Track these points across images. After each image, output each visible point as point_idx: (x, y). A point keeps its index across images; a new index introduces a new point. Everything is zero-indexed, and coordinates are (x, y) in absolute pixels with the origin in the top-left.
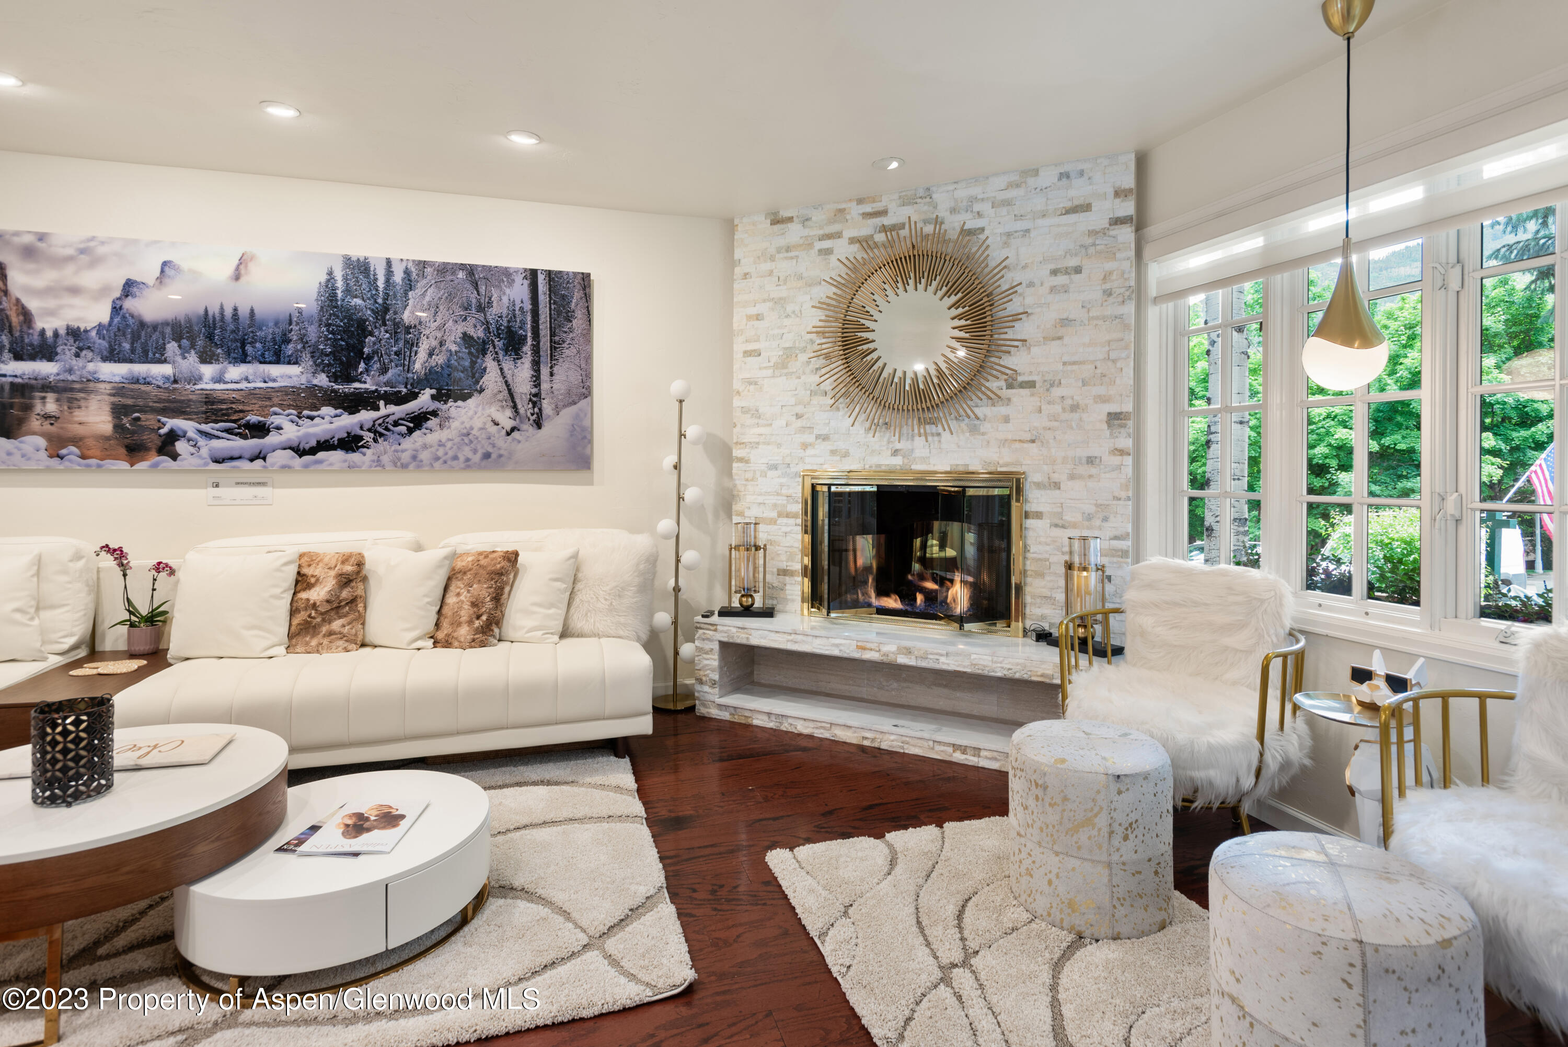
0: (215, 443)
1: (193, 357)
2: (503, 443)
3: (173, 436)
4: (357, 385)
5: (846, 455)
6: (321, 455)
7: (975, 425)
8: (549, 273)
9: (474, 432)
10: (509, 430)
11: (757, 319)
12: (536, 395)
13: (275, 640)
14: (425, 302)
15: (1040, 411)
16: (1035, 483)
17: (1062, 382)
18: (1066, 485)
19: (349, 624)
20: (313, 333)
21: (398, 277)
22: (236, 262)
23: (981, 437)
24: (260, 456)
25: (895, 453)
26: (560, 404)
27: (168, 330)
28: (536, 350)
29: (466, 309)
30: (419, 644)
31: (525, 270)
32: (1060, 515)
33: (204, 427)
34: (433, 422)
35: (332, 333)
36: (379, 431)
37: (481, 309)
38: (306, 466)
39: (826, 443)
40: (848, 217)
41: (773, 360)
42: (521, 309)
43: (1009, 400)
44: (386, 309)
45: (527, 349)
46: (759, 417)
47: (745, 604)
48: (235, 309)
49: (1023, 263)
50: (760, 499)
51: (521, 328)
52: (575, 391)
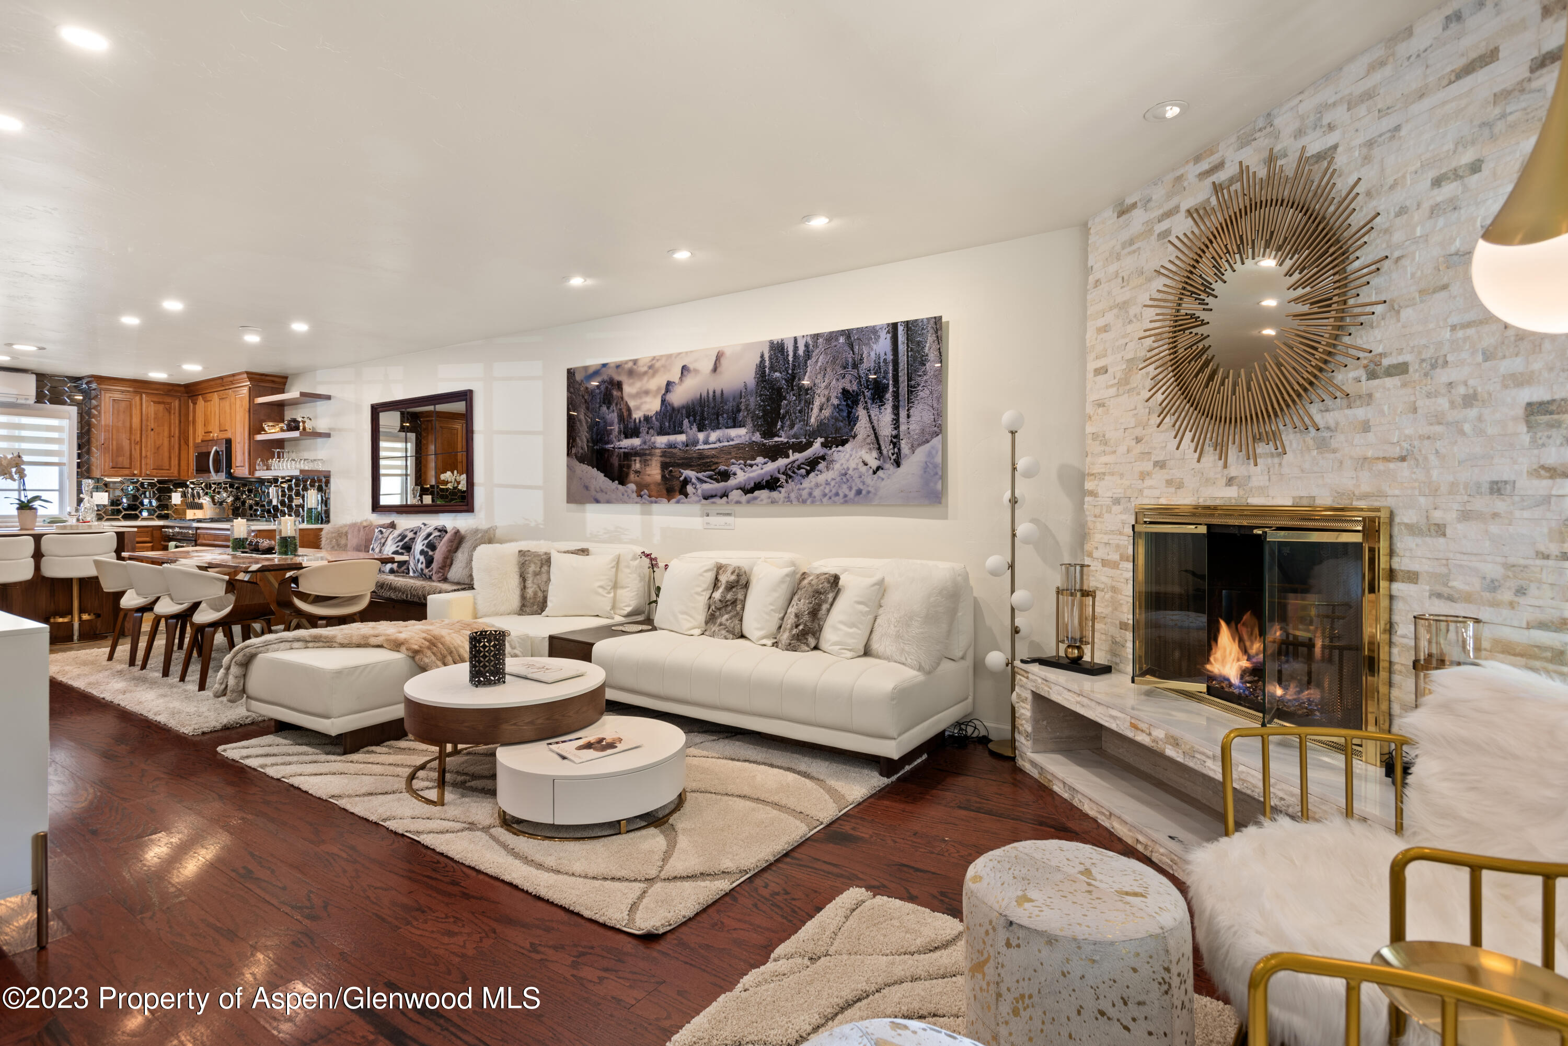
0: (706, 486)
1: (695, 428)
2: (870, 480)
3: (686, 482)
4: (776, 439)
5: (1180, 486)
6: (757, 493)
7: (1324, 439)
8: (907, 323)
9: (850, 472)
10: (875, 468)
11: (1106, 331)
12: (897, 436)
13: (695, 624)
14: (817, 368)
15: (1415, 410)
16: (1406, 525)
17: (1449, 358)
18: (1457, 529)
19: (731, 618)
20: (753, 401)
21: (801, 351)
22: (714, 359)
23: (1332, 455)
24: (725, 495)
25: (1230, 481)
26: (916, 443)
27: (684, 412)
28: (896, 395)
29: (845, 368)
30: (764, 641)
31: (888, 325)
32: (1444, 579)
33: (700, 475)
34: (822, 465)
35: (763, 401)
36: (789, 473)
37: (855, 366)
38: (748, 502)
39: (1164, 471)
40: (1185, 184)
41: (1118, 376)
42: (885, 360)
43: (1370, 396)
44: (793, 377)
45: (889, 396)
46: (1106, 444)
47: (1070, 656)
48: (714, 392)
49: (1390, 181)
50: (1105, 538)
51: (884, 378)
52: (927, 430)
